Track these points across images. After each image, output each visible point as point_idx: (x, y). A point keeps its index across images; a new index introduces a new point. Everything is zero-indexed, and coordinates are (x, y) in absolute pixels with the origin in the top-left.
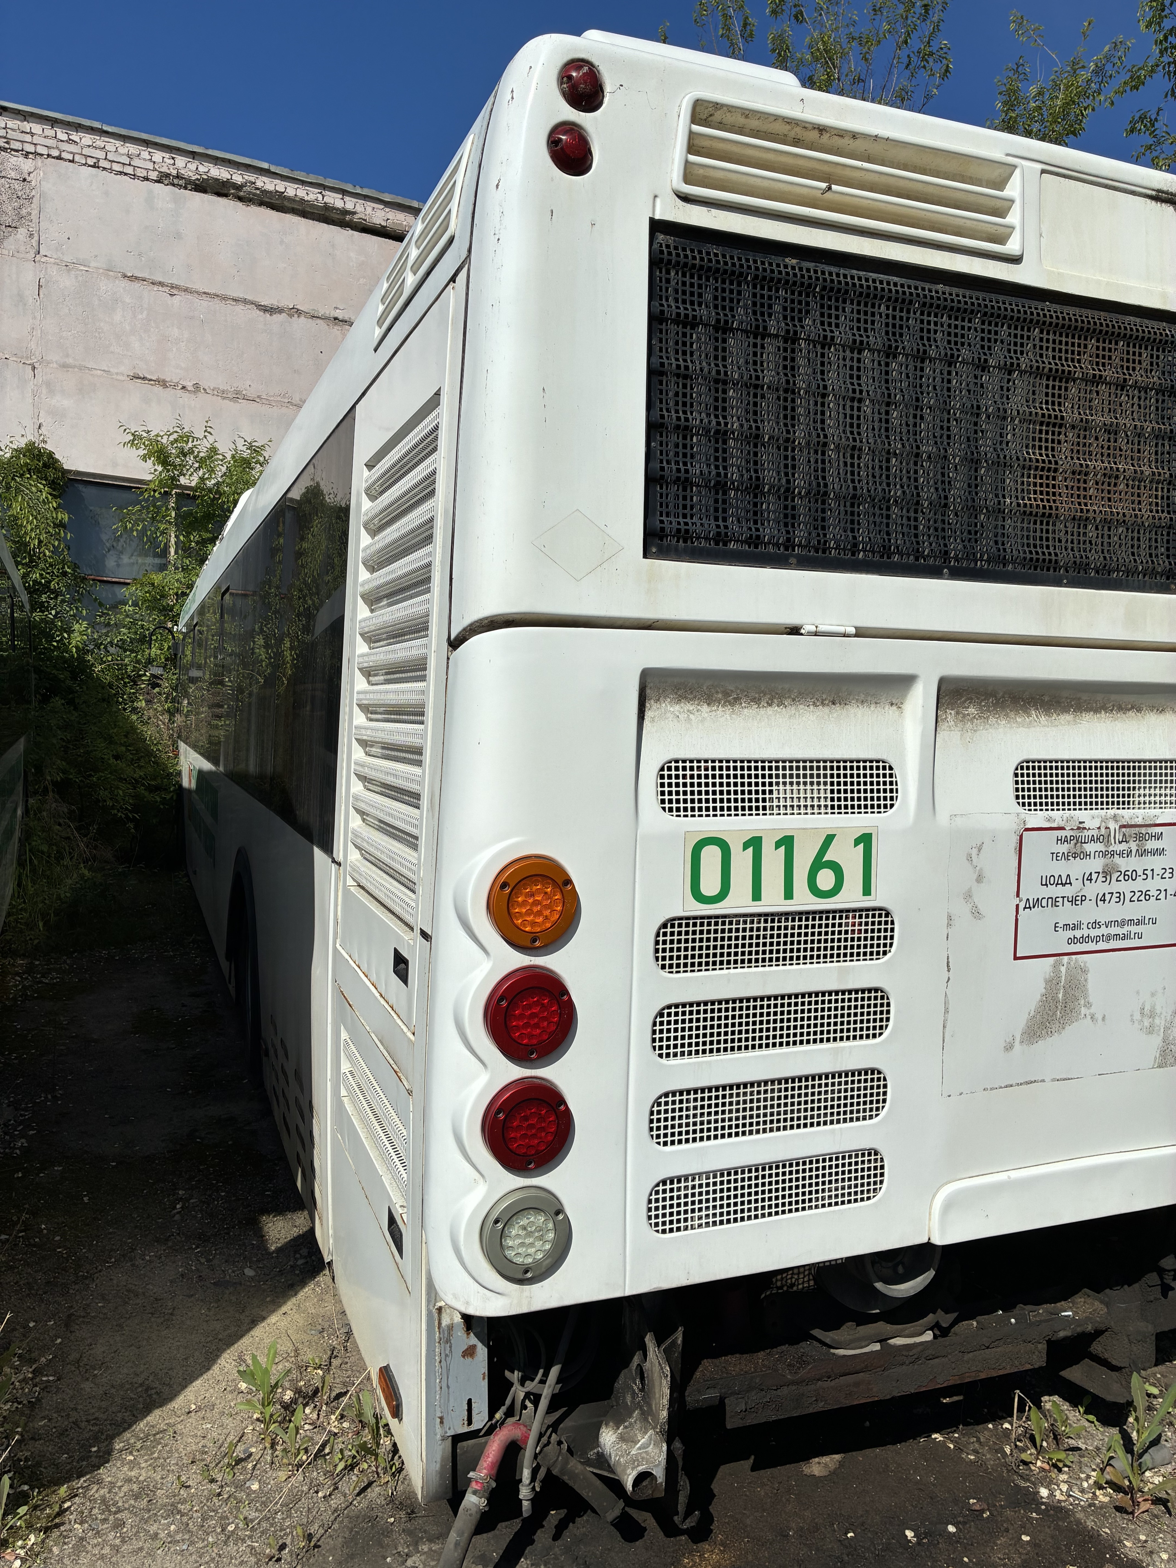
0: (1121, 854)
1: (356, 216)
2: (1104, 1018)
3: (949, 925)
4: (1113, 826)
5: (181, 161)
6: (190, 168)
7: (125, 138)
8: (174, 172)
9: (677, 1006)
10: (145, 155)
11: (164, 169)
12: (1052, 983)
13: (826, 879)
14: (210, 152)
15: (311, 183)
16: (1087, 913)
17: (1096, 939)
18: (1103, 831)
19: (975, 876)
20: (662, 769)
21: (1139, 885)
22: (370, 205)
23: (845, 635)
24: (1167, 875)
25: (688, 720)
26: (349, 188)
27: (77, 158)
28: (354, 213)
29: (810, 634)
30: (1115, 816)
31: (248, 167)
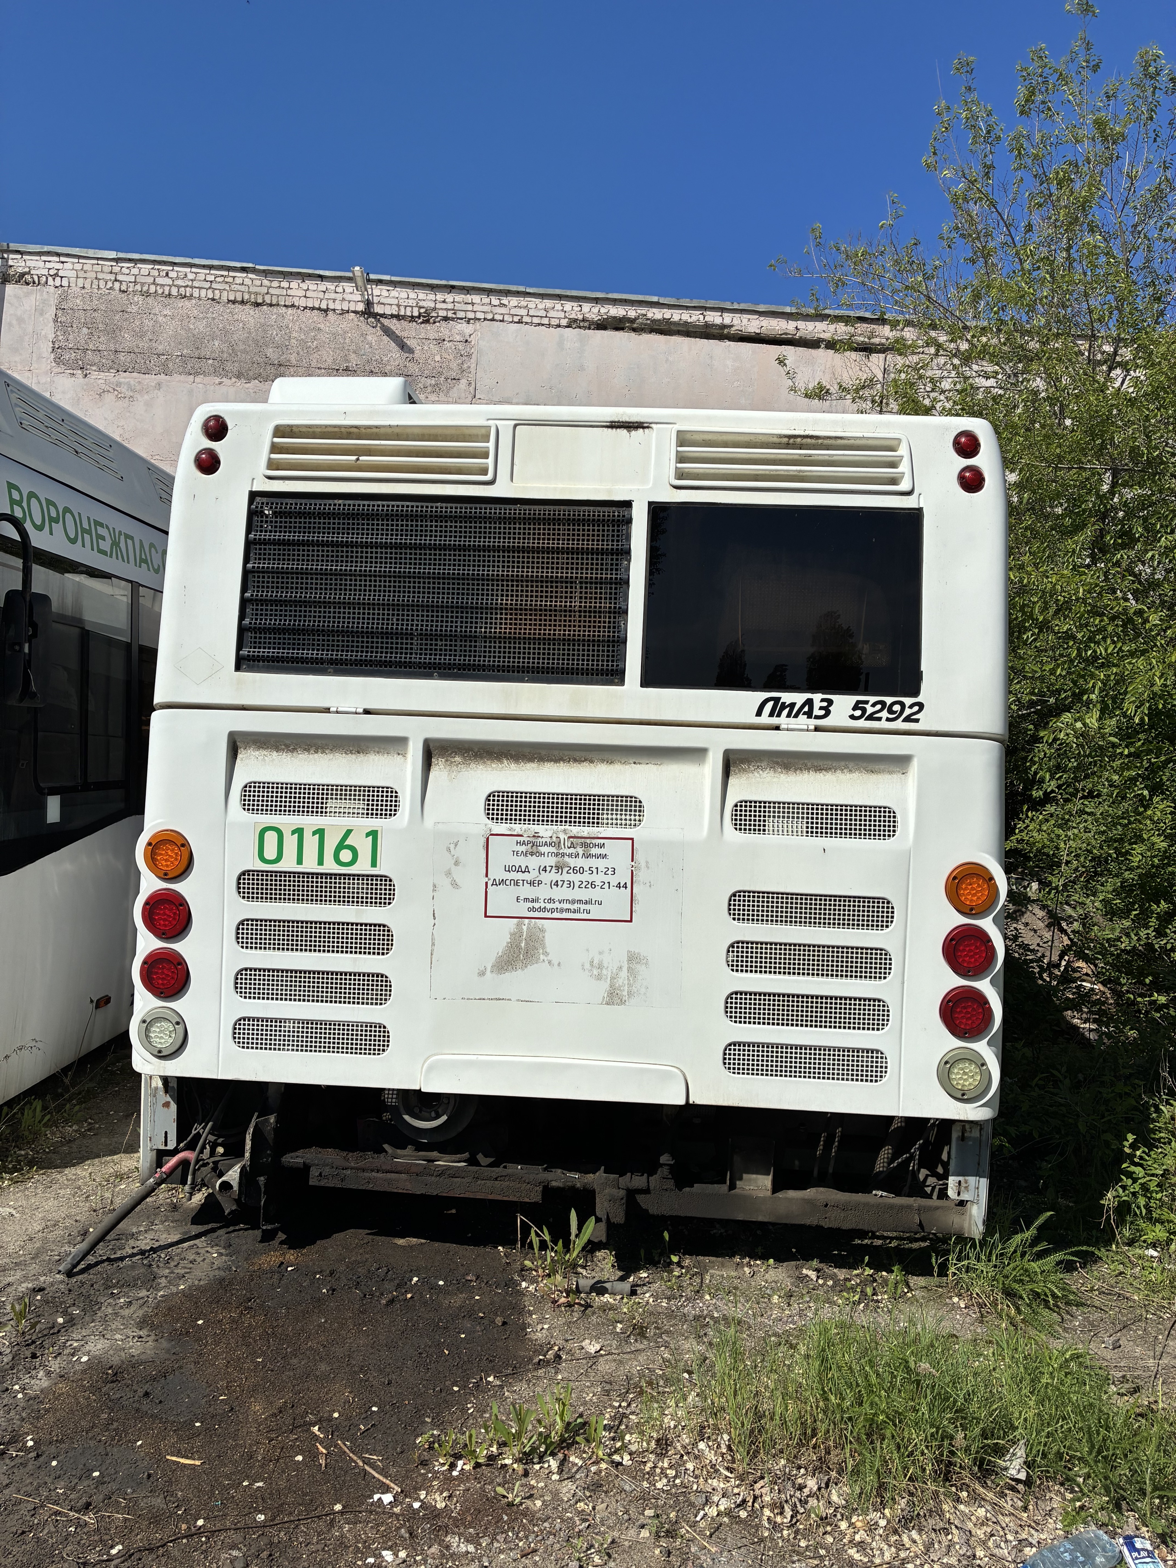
0: (570, 855)
1: (733, 329)
2: (559, 964)
3: (434, 890)
4: (562, 836)
5: (586, 307)
6: (592, 311)
7: (542, 296)
8: (581, 317)
9: (252, 920)
10: (558, 307)
11: (573, 316)
12: (516, 936)
13: (346, 855)
14: (610, 296)
15: (694, 307)
16: (543, 892)
17: (552, 911)
18: (554, 839)
19: (453, 862)
20: (246, 787)
21: (585, 877)
22: (745, 317)
23: (356, 713)
24: (609, 872)
25: (264, 760)
26: (728, 305)
27: (506, 318)
28: (732, 326)
29: (334, 712)
30: (565, 830)
31: (641, 303)
